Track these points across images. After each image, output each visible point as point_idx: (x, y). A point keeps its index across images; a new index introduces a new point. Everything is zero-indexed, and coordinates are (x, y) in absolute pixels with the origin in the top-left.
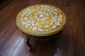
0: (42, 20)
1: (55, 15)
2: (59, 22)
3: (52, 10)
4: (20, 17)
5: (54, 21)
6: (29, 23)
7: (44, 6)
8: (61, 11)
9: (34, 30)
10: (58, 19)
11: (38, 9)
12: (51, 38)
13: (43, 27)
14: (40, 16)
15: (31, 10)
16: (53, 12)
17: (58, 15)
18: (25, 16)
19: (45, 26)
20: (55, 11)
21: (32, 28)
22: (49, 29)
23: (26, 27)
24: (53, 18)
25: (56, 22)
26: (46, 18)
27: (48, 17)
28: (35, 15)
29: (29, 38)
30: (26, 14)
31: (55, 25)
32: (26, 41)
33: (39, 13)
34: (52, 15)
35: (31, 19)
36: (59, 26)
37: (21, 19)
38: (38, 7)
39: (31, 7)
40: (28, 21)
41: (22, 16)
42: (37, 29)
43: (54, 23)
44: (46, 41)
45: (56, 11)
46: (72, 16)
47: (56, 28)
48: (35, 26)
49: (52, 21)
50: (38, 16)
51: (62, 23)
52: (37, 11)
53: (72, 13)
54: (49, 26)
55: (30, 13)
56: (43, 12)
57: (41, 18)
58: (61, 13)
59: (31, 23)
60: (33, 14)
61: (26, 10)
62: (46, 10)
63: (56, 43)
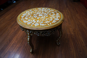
0: (42, 18)
1: (53, 13)
2: (58, 18)
3: (49, 11)
4: (21, 18)
5: (53, 18)
6: (30, 21)
7: (41, 9)
8: (58, 11)
9: (36, 26)
10: (56, 16)
11: (36, 11)
12: (53, 33)
13: (44, 22)
14: (40, 15)
15: (30, 12)
16: (51, 12)
17: (55, 13)
18: (25, 17)
19: (46, 22)
20: (51, 11)
21: (34, 24)
22: (50, 23)
23: (28, 24)
24: (52, 16)
25: (55, 18)
26: (45, 17)
27: (47, 15)
28: (35, 15)
29: (32, 35)
30: (26, 15)
31: (55, 20)
32: (29, 39)
33: (37, 13)
34: (50, 14)
35: (32, 18)
36: (58, 21)
37: (22, 19)
38: (35, 10)
39: (29, 10)
40: (28, 20)
41: (22, 17)
42: (38, 24)
43: (53, 19)
44: (48, 36)
45: (53, 11)
46: (66, 19)
47: (56, 22)
48: (37, 23)
49: (52, 18)
50: (38, 15)
51: (60, 18)
52: (36, 12)
53: (66, 16)
54: (49, 21)
55: (29, 15)
56: (41, 13)
57: (41, 17)
58: (58, 12)
59: (32, 21)
60: (32, 15)
61: (25, 12)
62: (44, 11)
63: (57, 41)
